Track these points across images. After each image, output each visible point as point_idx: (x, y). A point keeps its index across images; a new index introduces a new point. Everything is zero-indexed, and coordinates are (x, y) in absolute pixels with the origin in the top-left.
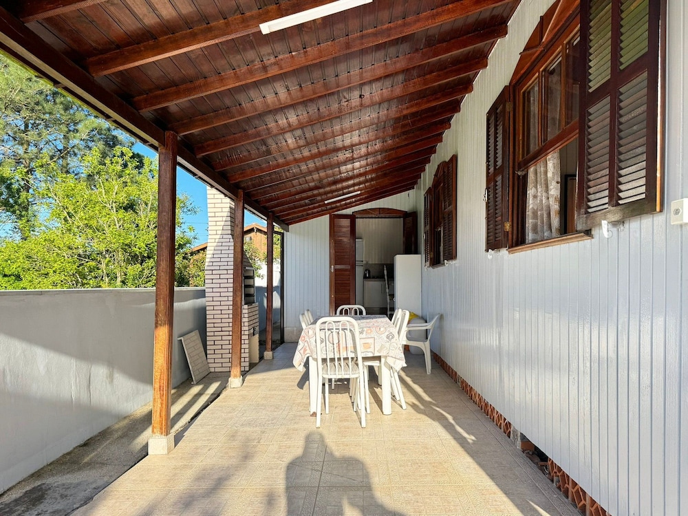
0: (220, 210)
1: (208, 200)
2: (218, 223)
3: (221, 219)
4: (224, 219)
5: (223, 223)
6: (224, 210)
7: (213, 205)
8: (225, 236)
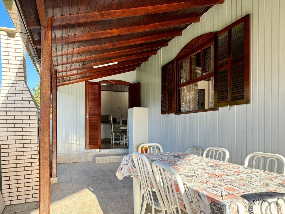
0: (14, 58)
1: (2, 48)
2: (11, 70)
3: (14, 66)
4: (18, 67)
5: (16, 70)
6: (18, 58)
7: (6, 54)
8: (18, 82)
